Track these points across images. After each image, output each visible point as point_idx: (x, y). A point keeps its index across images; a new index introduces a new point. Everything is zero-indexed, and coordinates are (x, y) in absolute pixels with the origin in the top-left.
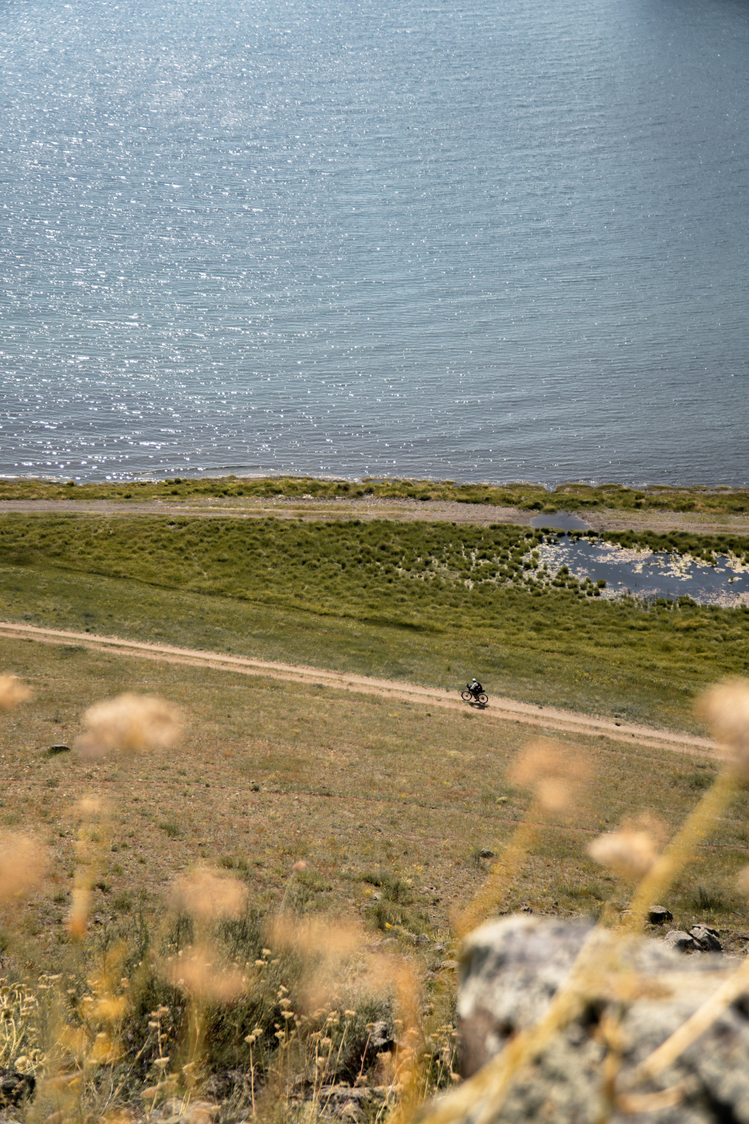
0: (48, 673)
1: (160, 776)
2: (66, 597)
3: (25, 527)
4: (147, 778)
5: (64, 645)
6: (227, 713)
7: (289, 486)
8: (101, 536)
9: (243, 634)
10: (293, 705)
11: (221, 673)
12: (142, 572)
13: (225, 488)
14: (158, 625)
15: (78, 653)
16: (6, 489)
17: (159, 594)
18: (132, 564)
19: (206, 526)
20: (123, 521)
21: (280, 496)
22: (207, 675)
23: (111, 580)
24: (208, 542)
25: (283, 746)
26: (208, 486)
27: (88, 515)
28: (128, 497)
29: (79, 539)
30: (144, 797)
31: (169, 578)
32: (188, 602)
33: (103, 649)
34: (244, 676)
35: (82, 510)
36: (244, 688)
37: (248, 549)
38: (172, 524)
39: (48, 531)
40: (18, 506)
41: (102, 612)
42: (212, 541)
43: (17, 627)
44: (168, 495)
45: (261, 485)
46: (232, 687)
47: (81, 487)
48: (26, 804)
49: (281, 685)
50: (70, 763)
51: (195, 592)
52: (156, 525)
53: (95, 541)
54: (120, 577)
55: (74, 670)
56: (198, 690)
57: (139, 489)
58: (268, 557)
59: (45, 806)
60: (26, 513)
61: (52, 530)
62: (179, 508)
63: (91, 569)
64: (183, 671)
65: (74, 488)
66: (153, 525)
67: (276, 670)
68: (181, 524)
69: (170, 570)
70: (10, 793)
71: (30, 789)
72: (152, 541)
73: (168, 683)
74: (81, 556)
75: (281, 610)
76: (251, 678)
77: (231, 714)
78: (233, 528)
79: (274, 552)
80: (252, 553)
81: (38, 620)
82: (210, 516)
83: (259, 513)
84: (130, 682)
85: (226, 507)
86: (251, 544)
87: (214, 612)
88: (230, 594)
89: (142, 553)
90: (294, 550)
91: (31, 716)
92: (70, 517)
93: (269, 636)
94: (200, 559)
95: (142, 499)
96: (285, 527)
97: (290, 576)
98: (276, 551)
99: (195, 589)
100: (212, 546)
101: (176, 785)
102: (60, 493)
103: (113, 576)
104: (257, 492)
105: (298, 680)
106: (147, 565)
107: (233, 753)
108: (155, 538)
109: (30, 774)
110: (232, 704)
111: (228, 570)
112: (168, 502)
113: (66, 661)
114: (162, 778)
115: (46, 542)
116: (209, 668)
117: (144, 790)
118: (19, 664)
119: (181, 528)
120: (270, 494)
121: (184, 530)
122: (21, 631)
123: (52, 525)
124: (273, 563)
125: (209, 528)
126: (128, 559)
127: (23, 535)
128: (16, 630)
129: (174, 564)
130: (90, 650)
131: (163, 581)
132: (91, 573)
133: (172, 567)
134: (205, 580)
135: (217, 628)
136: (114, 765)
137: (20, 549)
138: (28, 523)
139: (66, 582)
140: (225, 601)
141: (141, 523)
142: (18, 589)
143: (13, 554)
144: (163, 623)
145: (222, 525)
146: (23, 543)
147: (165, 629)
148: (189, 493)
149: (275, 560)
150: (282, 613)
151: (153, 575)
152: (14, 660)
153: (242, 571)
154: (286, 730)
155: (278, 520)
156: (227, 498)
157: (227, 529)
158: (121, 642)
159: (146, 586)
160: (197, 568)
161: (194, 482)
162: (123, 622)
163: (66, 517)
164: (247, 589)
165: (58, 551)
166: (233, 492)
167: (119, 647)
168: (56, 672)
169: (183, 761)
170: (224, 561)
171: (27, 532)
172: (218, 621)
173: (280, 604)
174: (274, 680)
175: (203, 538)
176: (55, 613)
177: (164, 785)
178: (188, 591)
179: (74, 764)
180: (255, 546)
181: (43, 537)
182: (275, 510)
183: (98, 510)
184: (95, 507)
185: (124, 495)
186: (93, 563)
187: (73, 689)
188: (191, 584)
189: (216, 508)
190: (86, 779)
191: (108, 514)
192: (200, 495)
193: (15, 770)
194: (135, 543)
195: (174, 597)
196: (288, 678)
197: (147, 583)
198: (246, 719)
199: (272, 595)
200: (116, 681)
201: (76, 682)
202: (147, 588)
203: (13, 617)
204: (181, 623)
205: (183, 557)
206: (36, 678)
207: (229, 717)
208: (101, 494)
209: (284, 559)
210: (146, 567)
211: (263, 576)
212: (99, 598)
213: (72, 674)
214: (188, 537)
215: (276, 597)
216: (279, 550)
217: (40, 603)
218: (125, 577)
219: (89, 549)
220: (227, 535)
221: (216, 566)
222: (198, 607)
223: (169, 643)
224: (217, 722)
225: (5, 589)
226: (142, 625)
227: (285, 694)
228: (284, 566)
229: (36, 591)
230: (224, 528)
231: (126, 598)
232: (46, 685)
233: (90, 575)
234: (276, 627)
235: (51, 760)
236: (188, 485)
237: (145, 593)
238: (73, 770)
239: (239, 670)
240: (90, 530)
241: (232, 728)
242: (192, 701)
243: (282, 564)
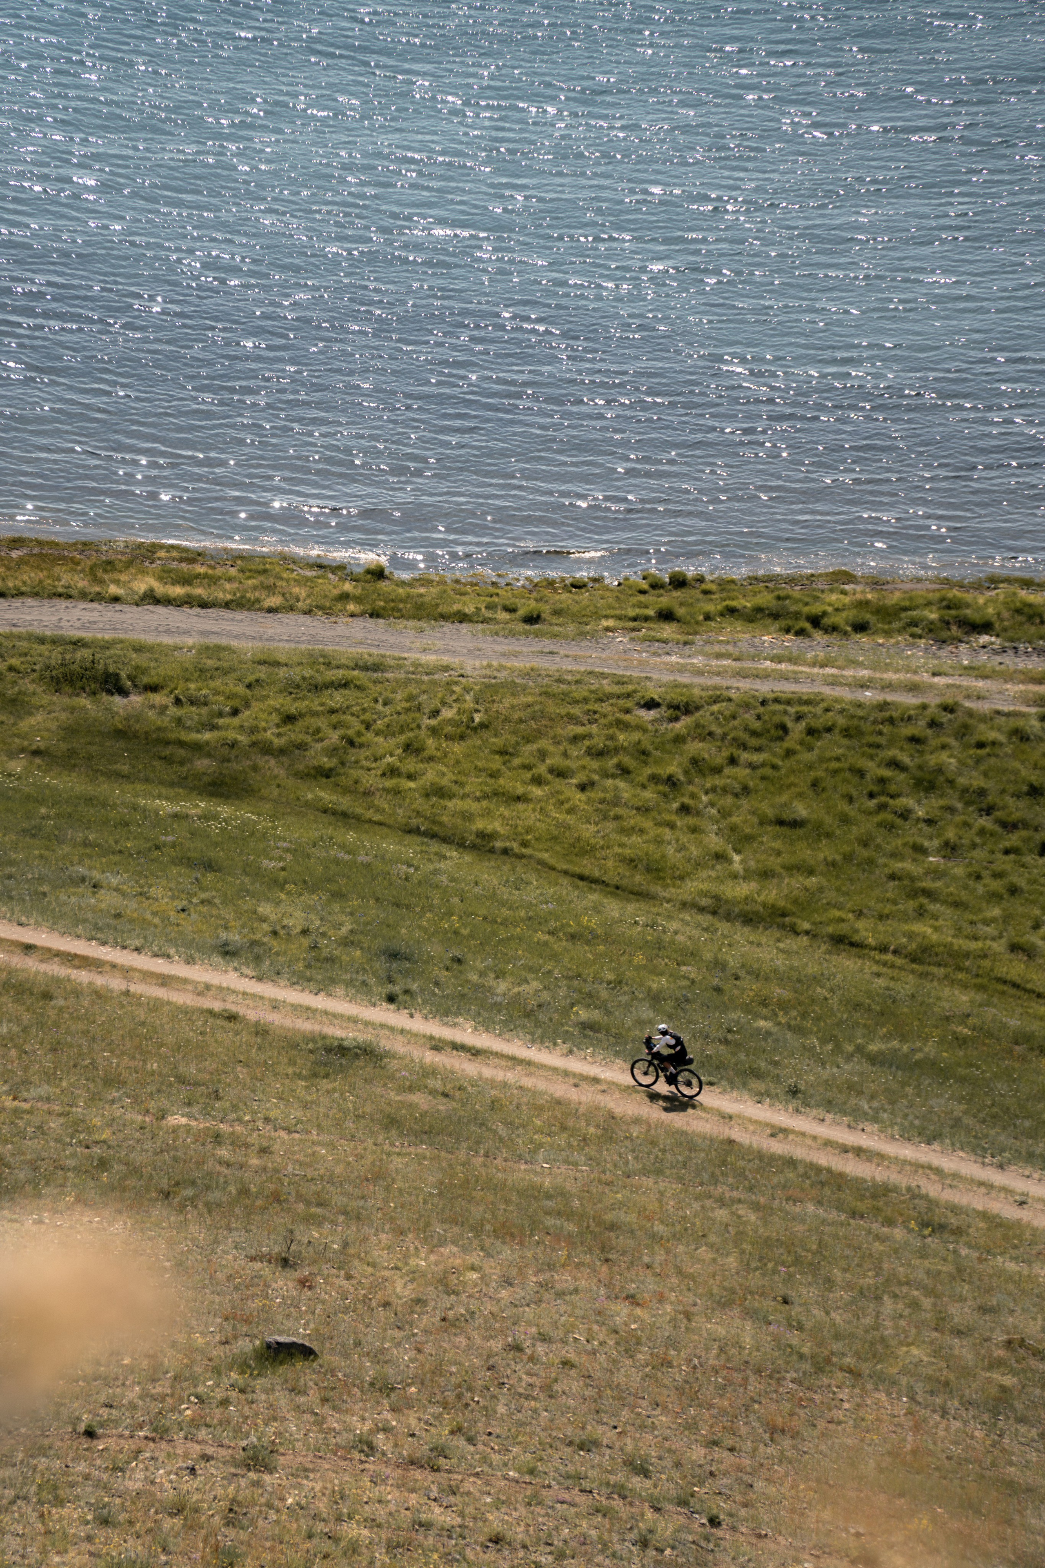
0: (272, 1114)
1: (571, 1468)
2: (339, 895)
3: (241, 689)
4: (532, 1472)
5: (324, 1037)
6: (781, 1290)
7: (1018, 611)
8: (449, 729)
9: (838, 1049)
10: (989, 1290)
11: (766, 1160)
12: (554, 838)
13: (816, 609)
14: (589, 999)
15: (360, 1063)
16: (198, 576)
17: (597, 909)
18: (527, 815)
19: (749, 717)
20: (512, 688)
21: (984, 639)
22: (724, 1163)
23: (468, 858)
24: (752, 766)
25: (956, 1425)
26: (765, 599)
27: (417, 665)
28: (532, 619)
29: (388, 732)
30: (519, 1534)
31: (631, 862)
32: (680, 938)
33: (430, 1057)
34: (838, 1180)
35: (401, 648)
36: (833, 1215)
37: (871, 795)
38: (651, 705)
39: (302, 705)
40: (227, 626)
41: (434, 949)
42: (763, 765)
43: (198, 973)
44: (647, 619)
45: (929, 604)
46: (797, 1209)
47: (403, 584)
48: (178, 1521)
49: (954, 1221)
50: (313, 1396)
51: (702, 910)
52: (605, 707)
53: (430, 742)
54: (492, 851)
55: (346, 1112)
56: (696, 1206)
57: (564, 598)
58: (930, 822)
59: (232, 1533)
60: (248, 647)
61: (314, 703)
62: (674, 659)
63: (414, 822)
64: (653, 1143)
65: (383, 585)
66: (596, 707)
67: (938, 1171)
68: (676, 707)
69: (636, 839)
70: (134, 1481)
71: (192, 1470)
72: (589, 752)
73: (608, 1177)
74: (389, 783)
75: (965, 986)
76: (858, 1186)
77: (792, 1294)
78: (829, 730)
79: (951, 809)
80: (882, 807)
81: (258, 959)
82: (764, 688)
83: (913, 688)
84: (499, 1161)
85: (814, 665)
86: (882, 781)
87: (756, 975)
88: (806, 926)
89: (558, 784)
90: (1017, 809)
91: (216, 1241)
92: (365, 668)
93: (918, 1064)
94: (725, 814)
95: (571, 628)
96: (993, 735)
97: (997, 885)
98: (959, 806)
99: (704, 902)
100: (763, 778)
101: (617, 1503)
102: (345, 597)
103: (474, 847)
104: (914, 623)
105: (1009, 1212)
106: (570, 819)
107: (795, 1423)
108: (599, 742)
109: (196, 1423)
110: (797, 1261)
111: (805, 853)
112: (645, 639)
113: (325, 1084)
114: (578, 1477)
115: (295, 734)
116: (731, 1142)
117: (522, 1511)
118: (197, 1084)
119: (676, 719)
120: (955, 630)
121: (682, 725)
122: (208, 987)
123: (317, 688)
124: (947, 844)
125: (757, 725)
126: (518, 799)
127: (235, 712)
128: (196, 983)
129: (648, 824)
130: (393, 1056)
131: (612, 870)
132: (411, 831)
133: (642, 831)
134: (735, 876)
135: (762, 1023)
136: (438, 1417)
137: (225, 750)
138: (251, 678)
139: (341, 855)
140: (791, 943)
141: (565, 698)
142: (210, 866)
143: (202, 764)
144: (604, 994)
145: (799, 718)
146: (232, 735)
147: (608, 1013)
148: (708, 617)
149: (951, 834)
150: (964, 998)
151: (586, 850)
152: (182, 1069)
153: (848, 858)
154: (966, 1373)
155: (970, 713)
156: (819, 637)
157: (811, 732)
158: (483, 1040)
159: (565, 881)
160: (714, 841)
161: (725, 585)
162: (490, 980)
163: (356, 667)
164: (860, 914)
165: (327, 762)
166: (838, 619)
167: (475, 1053)
168: (296, 1113)
169: (643, 1427)
170: (796, 824)
171: (247, 705)
172: (764, 1003)
173: (959, 969)
174: (932, 1203)
175: (736, 752)
176: (306, 942)
177: (581, 1499)
178: (684, 905)
179: (325, 1400)
180: (893, 788)
181: (289, 719)
182: (966, 682)
183: (447, 651)
184: (439, 644)
185: (521, 612)
186: (420, 803)
187: (339, 1170)
188: (691, 888)
189: (783, 666)
190: (357, 1456)
191: (473, 666)
192: (739, 625)
193: (156, 1407)
194: (543, 755)
195: (641, 920)
196: (978, 1202)
197: (566, 873)
198: (836, 1317)
199: (935, 937)
200: (462, 1155)
201: (349, 1146)
202: (565, 888)
203: (189, 944)
204: (655, 999)
205: (675, 805)
206: (238, 1128)
207: (785, 1302)
208: (456, 607)
209: (982, 832)
210: (568, 827)
211: (912, 879)
212: (431, 908)
213: (338, 1124)
214: (694, 747)
215: (948, 946)
216: (968, 804)
217: (265, 909)
218: (505, 851)
219: (411, 765)
220: (810, 749)
221: (770, 839)
222: (708, 956)
223: (617, 1054)
224: (749, 1314)
225: (174, 862)
226: (546, 996)
227: (964, 1252)
228: (979, 854)
229: (257, 873)
230: (802, 725)
231: (505, 912)
232: (264, 1151)
233: (408, 839)
234: (942, 1040)
235: (260, 1383)
236: (706, 592)
237: (560, 901)
238: (320, 1421)
239: (823, 1159)
240: (419, 709)
241: (793, 1337)
242: (676, 1237)
243: (974, 846)
